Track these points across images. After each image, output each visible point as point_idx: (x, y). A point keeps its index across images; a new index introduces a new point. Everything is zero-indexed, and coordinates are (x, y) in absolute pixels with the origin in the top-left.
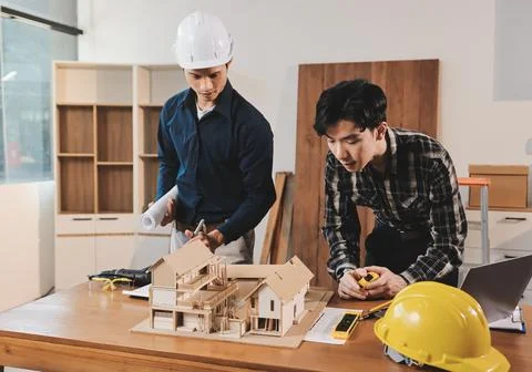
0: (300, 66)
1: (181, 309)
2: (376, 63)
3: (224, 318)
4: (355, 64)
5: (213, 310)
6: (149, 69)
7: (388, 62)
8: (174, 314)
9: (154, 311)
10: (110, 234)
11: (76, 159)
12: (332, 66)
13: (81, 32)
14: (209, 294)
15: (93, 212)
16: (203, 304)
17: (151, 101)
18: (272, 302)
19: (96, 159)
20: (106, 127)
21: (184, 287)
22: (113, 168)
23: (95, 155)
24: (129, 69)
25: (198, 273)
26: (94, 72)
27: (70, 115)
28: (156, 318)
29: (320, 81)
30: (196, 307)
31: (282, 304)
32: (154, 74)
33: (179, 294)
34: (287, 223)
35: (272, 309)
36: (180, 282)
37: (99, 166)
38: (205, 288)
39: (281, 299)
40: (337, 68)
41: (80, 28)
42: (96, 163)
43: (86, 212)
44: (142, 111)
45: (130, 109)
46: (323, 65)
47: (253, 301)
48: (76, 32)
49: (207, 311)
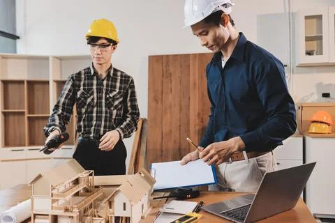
0: (149, 57)
1: (56, 212)
2: (193, 54)
3: (89, 218)
4: (181, 55)
5: (80, 212)
6: (61, 59)
7: (200, 54)
8: (50, 217)
9: (35, 215)
10: (36, 159)
11: (14, 113)
12: (167, 56)
13: (18, 38)
14: (79, 199)
15: (25, 146)
16: (73, 208)
17: (61, 77)
18: (124, 204)
19: (26, 113)
20: (33, 94)
21: (58, 195)
22: (38, 118)
23: (26, 110)
24: (47, 58)
25: (71, 184)
26: (25, 61)
27: (11, 87)
28: (36, 220)
29: (161, 65)
30: (67, 210)
31: (132, 206)
32: (63, 62)
33: (53, 201)
34: (143, 148)
35: (125, 209)
36: (55, 192)
37: (29, 118)
38: (77, 194)
39: (131, 201)
40: (171, 58)
41: (18, 35)
42: (27, 115)
43: (20, 145)
44: (55, 84)
45: (48, 82)
46: (162, 56)
47: (110, 204)
48: (15, 37)
49: (75, 213)
